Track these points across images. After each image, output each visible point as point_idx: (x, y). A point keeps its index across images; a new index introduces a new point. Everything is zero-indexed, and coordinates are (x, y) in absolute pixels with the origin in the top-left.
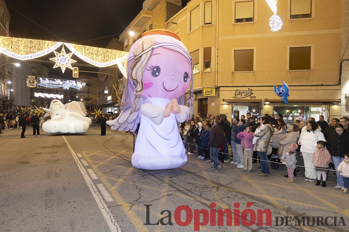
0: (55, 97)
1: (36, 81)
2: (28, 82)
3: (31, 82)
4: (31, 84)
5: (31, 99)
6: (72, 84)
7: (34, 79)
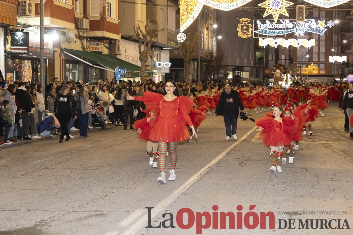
0: (299, 44)
1: (251, 26)
2: (239, 29)
3: (244, 30)
4: (245, 33)
5: (255, 51)
6: (308, 26)
7: (248, 23)
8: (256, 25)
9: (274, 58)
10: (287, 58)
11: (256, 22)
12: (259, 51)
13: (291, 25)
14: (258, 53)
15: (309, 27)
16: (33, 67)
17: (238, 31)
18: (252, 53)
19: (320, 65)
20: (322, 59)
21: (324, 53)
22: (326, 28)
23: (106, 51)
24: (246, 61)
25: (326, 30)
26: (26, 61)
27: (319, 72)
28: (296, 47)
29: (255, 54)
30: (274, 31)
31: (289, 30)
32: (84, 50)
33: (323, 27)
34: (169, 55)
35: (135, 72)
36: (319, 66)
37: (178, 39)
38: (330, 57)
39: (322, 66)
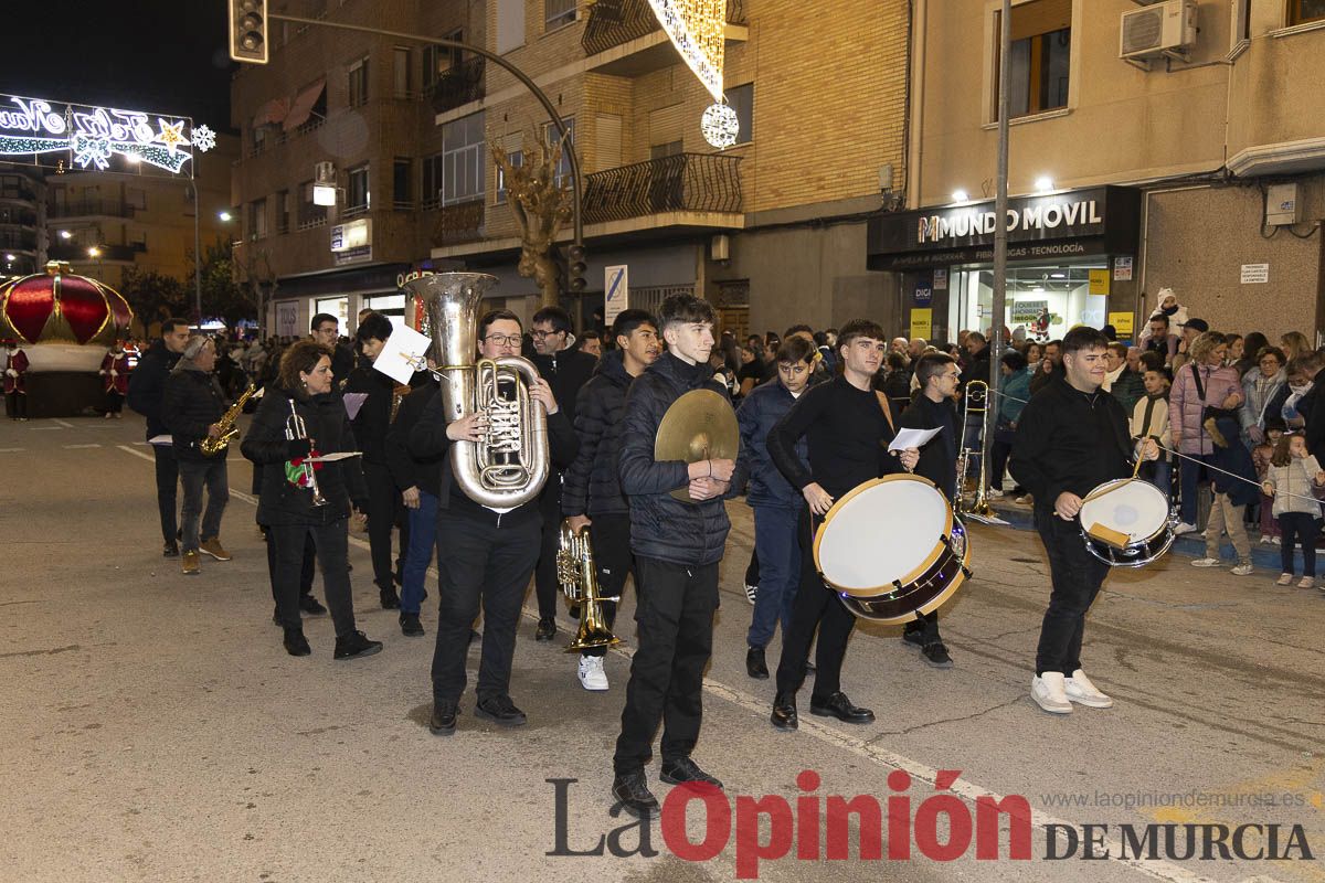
6: (124, 135)
15: (127, 140)
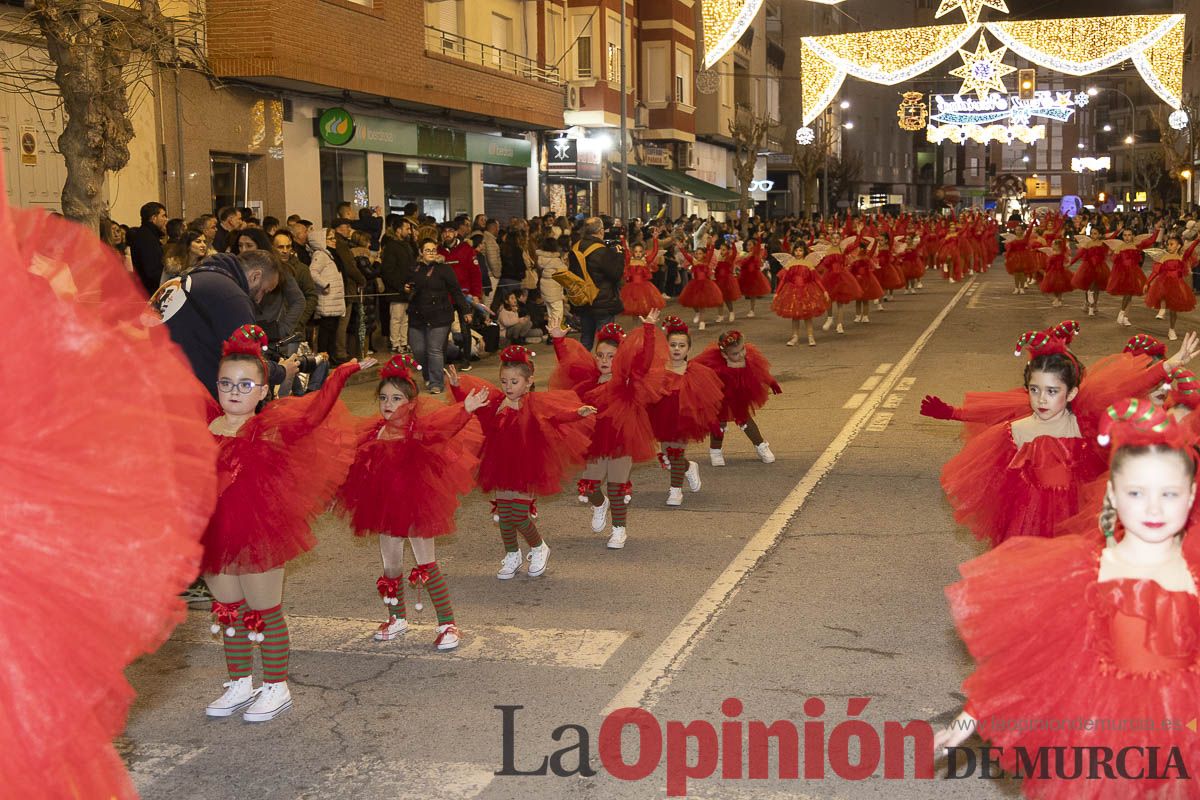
0: (1010, 135)
1: (925, 106)
2: (901, 114)
3: (910, 114)
4: (913, 121)
5: (915, 152)
7: (919, 102)
8: (935, 104)
9: (954, 165)
10: (983, 164)
11: (933, 98)
12: (924, 151)
13: (1002, 104)
14: (921, 156)
16: (567, 197)
17: (899, 118)
18: (909, 155)
19: (1052, 177)
20: (1057, 165)
21: (1060, 153)
22: (1072, 107)
23: (669, 164)
24: (896, 171)
25: (1073, 111)
26: (556, 186)
27: (1049, 192)
28: (1005, 141)
29: (915, 158)
30: (969, 115)
31: (999, 113)
32: (639, 164)
33: (1068, 107)
34: (765, 167)
35: (730, 201)
36: (1049, 180)
37: (798, 138)
38: (1074, 161)
39: (1056, 180)
